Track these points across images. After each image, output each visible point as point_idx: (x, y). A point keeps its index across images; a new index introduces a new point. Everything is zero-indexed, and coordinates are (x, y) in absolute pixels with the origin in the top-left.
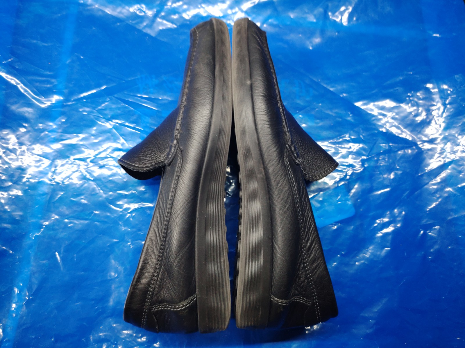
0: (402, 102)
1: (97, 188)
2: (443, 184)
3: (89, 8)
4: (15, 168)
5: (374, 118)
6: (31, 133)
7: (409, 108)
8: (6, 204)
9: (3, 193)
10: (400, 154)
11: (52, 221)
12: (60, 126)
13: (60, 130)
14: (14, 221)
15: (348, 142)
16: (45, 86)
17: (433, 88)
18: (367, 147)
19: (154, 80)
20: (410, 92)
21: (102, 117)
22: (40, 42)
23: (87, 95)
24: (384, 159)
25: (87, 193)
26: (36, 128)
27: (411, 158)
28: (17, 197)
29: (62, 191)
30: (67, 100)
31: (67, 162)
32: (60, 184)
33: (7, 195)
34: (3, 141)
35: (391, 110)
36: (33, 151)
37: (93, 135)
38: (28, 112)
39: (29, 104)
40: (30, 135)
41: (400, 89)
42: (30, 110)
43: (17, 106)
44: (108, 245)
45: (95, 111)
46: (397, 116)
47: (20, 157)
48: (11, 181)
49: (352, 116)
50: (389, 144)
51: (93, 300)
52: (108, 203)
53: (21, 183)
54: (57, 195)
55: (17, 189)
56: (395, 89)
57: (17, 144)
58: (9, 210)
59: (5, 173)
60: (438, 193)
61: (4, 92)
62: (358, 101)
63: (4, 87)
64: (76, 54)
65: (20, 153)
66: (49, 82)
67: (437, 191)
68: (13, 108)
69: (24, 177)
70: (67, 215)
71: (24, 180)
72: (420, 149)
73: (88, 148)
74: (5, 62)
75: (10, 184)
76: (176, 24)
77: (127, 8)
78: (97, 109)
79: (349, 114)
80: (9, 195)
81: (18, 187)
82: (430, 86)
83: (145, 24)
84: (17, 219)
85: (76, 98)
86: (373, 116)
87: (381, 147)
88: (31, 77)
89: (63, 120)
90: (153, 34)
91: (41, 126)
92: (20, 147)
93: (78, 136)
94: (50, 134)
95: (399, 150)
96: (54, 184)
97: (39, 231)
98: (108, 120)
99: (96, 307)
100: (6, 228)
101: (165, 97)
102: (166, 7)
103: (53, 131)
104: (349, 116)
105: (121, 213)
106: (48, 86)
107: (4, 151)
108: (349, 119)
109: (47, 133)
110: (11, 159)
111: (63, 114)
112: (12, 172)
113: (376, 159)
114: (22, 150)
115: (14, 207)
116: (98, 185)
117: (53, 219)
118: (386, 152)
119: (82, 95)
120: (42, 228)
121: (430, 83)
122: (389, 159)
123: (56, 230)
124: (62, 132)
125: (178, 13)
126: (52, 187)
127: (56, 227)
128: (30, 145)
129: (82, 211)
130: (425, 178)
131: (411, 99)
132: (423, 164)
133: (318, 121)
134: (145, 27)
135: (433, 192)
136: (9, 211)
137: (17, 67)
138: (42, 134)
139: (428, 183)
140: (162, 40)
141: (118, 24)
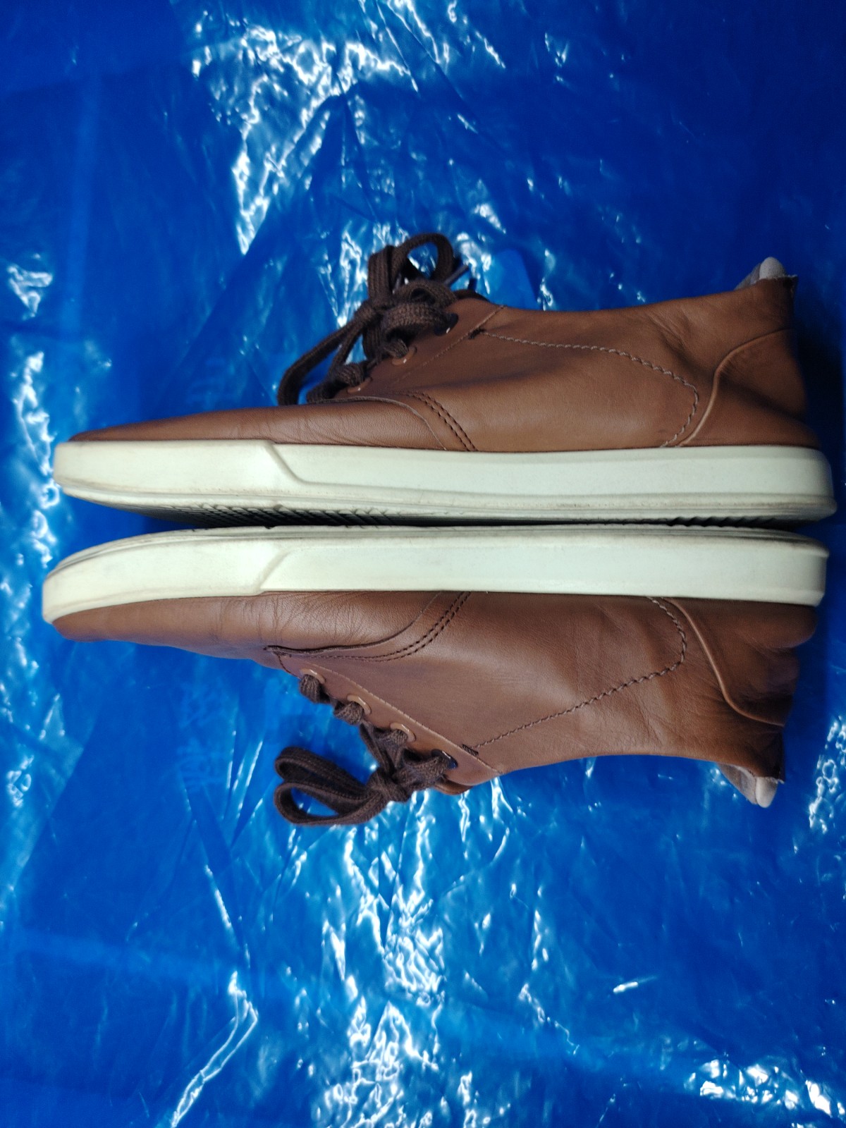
0: (239, 135)
1: (455, 890)
2: (439, 27)
3: (16, 908)
4: (405, 1091)
5: (279, 206)
6: (321, 1051)
7: (252, 117)
8: (494, 1112)
9: (467, 1118)
10: (366, 139)
11: (536, 1001)
12: (303, 980)
13: (313, 979)
14: (536, 1094)
15: (337, 268)
16: (205, 1014)
17: (203, 58)
18: (351, 222)
19: (189, 750)
20: (214, 116)
21: (280, 876)
22: (99, 1027)
23: (228, 912)
24: (379, 179)
25: (466, 915)
26: (307, 1036)
27: (376, 110)
28: (475, 1085)
29: (462, 976)
30: (239, 962)
31: (389, 962)
32: (445, 979)
33: (470, 1110)
34: (338, 1117)
35: (256, 164)
36: (365, 1045)
37: (325, 899)
38: (267, 1059)
39: (249, 1053)
40: (325, 1051)
41: (207, 142)
42: (263, 1054)
43: (253, 1084)
44: (594, 862)
45: (266, 892)
46: (274, 149)
47: (378, 1078)
48: (438, 1099)
49: (275, 262)
50: (342, 166)
51: (732, 901)
52: (492, 864)
53: (443, 1074)
54: (470, 987)
55: (458, 1084)
56: (205, 153)
57: (348, 1084)
58: (509, 1105)
59: (417, 1115)
60: (461, 39)
61: (220, 1116)
62: (235, 245)
63: (207, 1115)
64: (127, 939)
65: (369, 1077)
66: (196, 1006)
67: (456, 44)
68: (258, 1092)
69: (428, 1069)
70: (521, 964)
71: (435, 1067)
72: (353, 88)
73: (356, 912)
74: (147, 1111)
75: (443, 1103)
76: (53, 696)
77: (14, 814)
78: (261, 889)
79: (270, 267)
80: (471, 1105)
81: (451, 1082)
82: (197, 67)
83: (53, 772)
84: (529, 1085)
85: (233, 941)
86: (272, 207)
87: (349, 186)
88: (185, 1051)
89: (289, 971)
90: (78, 751)
91: (303, 1025)
92: (354, 1076)
93: (328, 936)
94: (322, 1004)
95: (356, 141)
96: (443, 993)
97: (561, 1031)
98: (289, 861)
99: (751, 893)
100: (554, 1114)
101: (232, 722)
102: (11, 720)
103: (315, 997)
104: (275, 267)
105: (516, 830)
106: (205, 1007)
107: (362, 1115)
108: (280, 267)
109: (319, 1011)
110: (384, 1100)
111: (273, 971)
112: (416, 1098)
113: (377, 200)
114: (359, 1072)
115: (500, 1094)
116: (447, 887)
117: (530, 999)
118: (362, 175)
119: (229, 925)
120: (553, 1023)
121: (190, 65)
122: (378, 166)
123: (557, 991)
124: (318, 974)
125: (24, 690)
126: (451, 1000)
127: (551, 989)
128: (350, 1053)
129: (510, 927)
130: (424, 76)
131: (229, 113)
132: (391, 80)
133: (286, 344)
134: (60, 770)
135: (458, 53)
136: (512, 1106)
137: (160, 1082)
138: (323, 1022)
139: (437, 67)
140: (90, 729)
141: (54, 836)
